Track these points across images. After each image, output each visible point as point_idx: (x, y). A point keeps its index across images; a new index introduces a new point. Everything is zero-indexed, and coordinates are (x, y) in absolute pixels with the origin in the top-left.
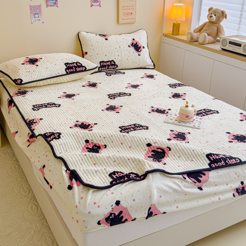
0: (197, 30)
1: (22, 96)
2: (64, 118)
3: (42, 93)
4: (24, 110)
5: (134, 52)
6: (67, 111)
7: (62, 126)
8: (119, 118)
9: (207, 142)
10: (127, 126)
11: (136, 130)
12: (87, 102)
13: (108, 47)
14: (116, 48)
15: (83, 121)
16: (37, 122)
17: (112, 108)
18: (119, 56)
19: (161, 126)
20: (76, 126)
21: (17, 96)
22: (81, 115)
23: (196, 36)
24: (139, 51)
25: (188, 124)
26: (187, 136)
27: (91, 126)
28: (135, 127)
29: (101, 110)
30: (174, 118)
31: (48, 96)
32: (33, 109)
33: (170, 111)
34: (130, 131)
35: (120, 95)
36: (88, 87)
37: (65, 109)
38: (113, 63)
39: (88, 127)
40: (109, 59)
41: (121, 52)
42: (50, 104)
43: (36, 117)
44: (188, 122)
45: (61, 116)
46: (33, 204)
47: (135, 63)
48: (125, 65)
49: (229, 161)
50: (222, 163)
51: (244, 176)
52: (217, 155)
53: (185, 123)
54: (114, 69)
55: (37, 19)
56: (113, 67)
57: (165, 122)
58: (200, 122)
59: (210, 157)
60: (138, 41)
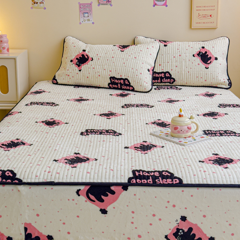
5: (200, 63)
10: (96, 130)
13: (165, 55)
14: (174, 57)
18: (177, 66)
24: (208, 63)
27: (58, 124)
38: (168, 75)
40: (163, 70)
41: (181, 62)
44: (177, 137)
47: (200, 78)
48: (185, 79)
49: (161, 180)
50: (149, 180)
51: (186, 208)
52: (148, 172)
53: (173, 137)
54: (170, 85)
55: (86, 19)
56: (168, 81)
57: (151, 134)
58: (195, 140)
59: (136, 172)
60: (209, 51)
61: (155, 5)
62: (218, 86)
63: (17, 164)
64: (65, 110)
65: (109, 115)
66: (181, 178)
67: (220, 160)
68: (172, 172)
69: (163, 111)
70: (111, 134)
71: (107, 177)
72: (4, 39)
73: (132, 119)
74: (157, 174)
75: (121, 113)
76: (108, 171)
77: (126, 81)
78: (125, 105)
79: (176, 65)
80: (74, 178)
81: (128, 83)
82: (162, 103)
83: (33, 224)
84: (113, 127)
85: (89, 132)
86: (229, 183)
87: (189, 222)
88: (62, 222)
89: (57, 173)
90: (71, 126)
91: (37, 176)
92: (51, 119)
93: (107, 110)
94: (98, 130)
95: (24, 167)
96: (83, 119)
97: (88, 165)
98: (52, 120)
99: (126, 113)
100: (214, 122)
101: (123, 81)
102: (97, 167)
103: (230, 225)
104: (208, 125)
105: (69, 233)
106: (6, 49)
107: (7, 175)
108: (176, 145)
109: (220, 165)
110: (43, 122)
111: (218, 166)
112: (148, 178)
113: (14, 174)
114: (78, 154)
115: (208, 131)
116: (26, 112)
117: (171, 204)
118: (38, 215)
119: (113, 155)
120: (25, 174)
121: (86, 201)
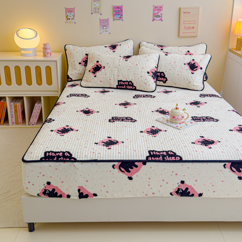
9: (171, 139)
11: (123, 121)
12: (112, 98)
15: (91, 109)
19: (149, 122)
22: (96, 105)
25: (173, 125)
26: (161, 132)
27: (92, 113)
28: (125, 119)
29: (115, 104)
30: (168, 118)
35: (146, 96)
37: (89, 100)
39: (89, 113)
45: (81, 103)
49: (168, 158)
50: (160, 158)
51: (184, 176)
52: (159, 152)
53: (172, 123)
55: (105, 30)
57: (156, 120)
58: (187, 125)
59: (151, 152)
61: (154, 20)
63: (71, 146)
64: (95, 100)
65: (126, 104)
66: (181, 156)
67: (205, 142)
68: (174, 152)
69: (162, 101)
70: (129, 120)
71: (132, 156)
72: (48, 47)
73: (142, 108)
74: (165, 153)
75: (134, 102)
76: (132, 151)
78: (136, 95)
80: (111, 157)
82: (160, 94)
83: (84, 187)
84: (130, 115)
85: (115, 119)
86: (213, 159)
87: (186, 185)
88: (103, 185)
89: (99, 153)
90: (101, 114)
91: (86, 156)
92: (87, 108)
93: (123, 100)
94: (120, 118)
95: (76, 149)
96: (108, 108)
97: (118, 147)
98: (87, 110)
99: (137, 102)
100: (198, 109)
102: (125, 149)
103: (213, 186)
104: (194, 112)
105: (107, 192)
106: (49, 54)
107: (66, 155)
108: (175, 129)
109: (206, 146)
110: (81, 111)
111: (205, 146)
112: (159, 156)
113: (71, 155)
114: (110, 137)
115: (195, 117)
116: (68, 103)
117: (175, 173)
118: (87, 181)
119: (134, 138)
120: (77, 154)
121: (119, 172)
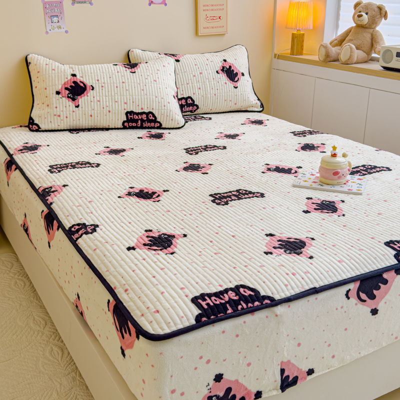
0: (336, 41)
1: (30, 152)
2: (107, 183)
3: (66, 147)
4: (35, 173)
5: (227, 82)
6: (112, 172)
7: (104, 194)
8: (208, 181)
9: (379, 214)
10: (224, 193)
11: (242, 199)
12: (149, 160)
13: (181, 74)
14: (194, 76)
15: (141, 187)
16: (57, 191)
17: (195, 167)
18: (200, 89)
19: (289, 193)
20: (129, 194)
21: (22, 154)
22: (139, 178)
23: (334, 52)
24: (236, 80)
25: (337, 188)
26: (340, 206)
27: (157, 195)
28: (239, 195)
29: (174, 170)
30: (310, 179)
31: (76, 153)
32: (49, 170)
33: (300, 170)
34: (231, 201)
35: (206, 148)
36: (147, 139)
37: (109, 170)
38: (191, 102)
39: (152, 197)
40: (183, 94)
41: (204, 82)
42: (80, 163)
43: (56, 183)
44: (338, 184)
45: (102, 180)
46: (54, 345)
47: (228, 101)
48: (211, 105)
54: (192, 114)
55: (55, 25)
56: (190, 110)
57: (294, 186)
59: (391, 245)
60: (233, 64)
61: (151, 3)
62: (249, 109)
70: (250, 195)
71: (369, 261)
77: (151, 115)
79: (199, 87)
80: (335, 275)
81: (154, 119)
83: (293, 361)
85: (222, 199)
89: (306, 273)
90: (180, 194)
92: (131, 188)
96: (175, 180)
97: (321, 250)
98: (136, 190)
101: (145, 116)
107: (246, 294)
114: (272, 235)
116: (73, 183)
121: (356, 304)
